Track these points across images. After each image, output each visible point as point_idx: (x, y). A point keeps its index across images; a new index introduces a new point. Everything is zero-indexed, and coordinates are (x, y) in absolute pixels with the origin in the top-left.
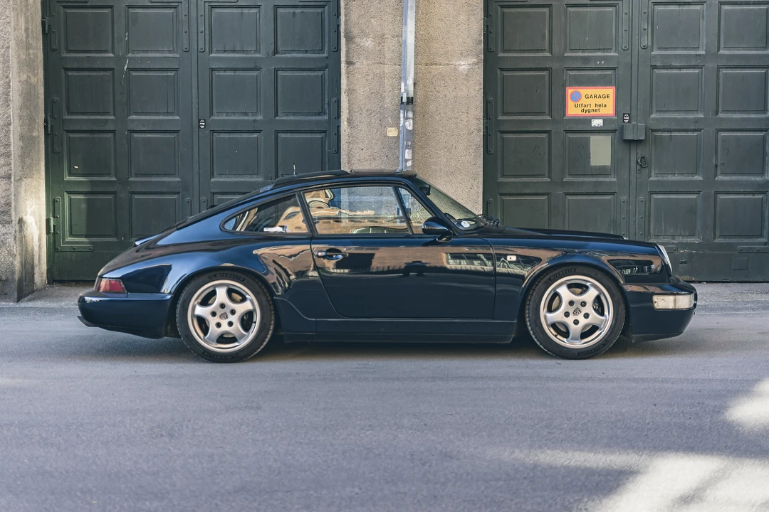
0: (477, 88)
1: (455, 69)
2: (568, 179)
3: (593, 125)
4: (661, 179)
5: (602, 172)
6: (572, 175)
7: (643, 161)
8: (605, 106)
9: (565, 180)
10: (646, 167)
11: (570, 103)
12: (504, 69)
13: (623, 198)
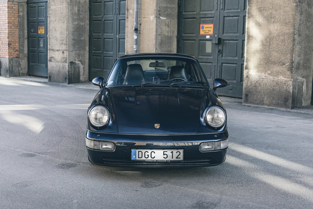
1: (150, 19)
4: (225, 58)
5: (209, 55)
6: (201, 55)
7: (220, 51)
8: (210, 31)
9: (199, 57)
10: (221, 53)
11: (201, 30)
12: (184, 18)
13: (214, 65)
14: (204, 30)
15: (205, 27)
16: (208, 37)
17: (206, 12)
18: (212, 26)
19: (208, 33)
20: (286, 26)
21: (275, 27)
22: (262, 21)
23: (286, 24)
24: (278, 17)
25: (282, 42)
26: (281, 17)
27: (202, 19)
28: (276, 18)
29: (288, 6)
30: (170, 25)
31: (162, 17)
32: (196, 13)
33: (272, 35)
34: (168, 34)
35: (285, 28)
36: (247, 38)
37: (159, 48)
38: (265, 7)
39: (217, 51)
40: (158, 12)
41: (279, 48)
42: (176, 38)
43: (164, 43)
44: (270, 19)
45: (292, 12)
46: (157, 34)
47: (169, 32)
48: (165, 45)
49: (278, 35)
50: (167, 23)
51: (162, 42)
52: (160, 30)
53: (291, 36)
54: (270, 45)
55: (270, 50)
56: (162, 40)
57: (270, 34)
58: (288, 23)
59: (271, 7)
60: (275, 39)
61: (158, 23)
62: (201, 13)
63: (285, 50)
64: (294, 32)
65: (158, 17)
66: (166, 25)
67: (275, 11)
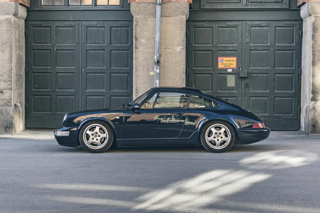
0: (183, 57)
1: (175, 51)
2: (219, 91)
3: (228, 71)
4: (253, 91)
6: (221, 90)
7: (247, 85)
8: (233, 64)
10: (247, 88)
11: (220, 63)
12: (195, 50)
13: (239, 99)
14: (223, 63)
15: (225, 61)
16: (230, 70)
17: (225, 45)
18: (235, 59)
19: (229, 66)
27: (220, 52)
32: (211, 45)
39: (243, 85)
62: (218, 45)
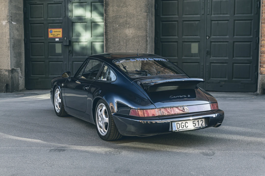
1: (2, 24)
2: (50, 57)
4: (76, 57)
5: (59, 55)
6: (51, 56)
7: (70, 51)
8: (59, 34)
9: (49, 57)
10: (71, 53)
11: (50, 34)
12: (31, 24)
13: (65, 63)
14: (52, 33)
15: (53, 32)
16: (57, 40)
17: (54, 19)
18: (61, 30)
19: (57, 36)
20: (140, 30)
21: (130, 31)
22: (118, 26)
23: (139, 28)
24: (133, 23)
25: (137, 43)
26: (135, 23)
27: (50, 24)
28: (130, 24)
29: (140, 15)
30: (19, 30)
31: (13, 22)
32: (43, 19)
33: (128, 37)
34: (18, 37)
35: (139, 32)
36: (105, 40)
37: (13, 50)
38: (120, 16)
39: (68, 51)
40: (10, 18)
41: (135, 47)
42: (24, 41)
43: (16, 46)
44: (126, 25)
45: (144, 20)
46: (11, 37)
47: (19, 36)
48: (16, 47)
49: (133, 38)
50: (17, 28)
51: (14, 45)
52: (13, 34)
53: (144, 38)
54: (126, 45)
55: (127, 49)
56: (14, 43)
57: (126, 37)
58: (141, 28)
59: (126, 16)
60: (130, 41)
61: (11, 28)
62: (48, 19)
63: (140, 49)
64: (147, 35)
65: (10, 22)
66: (16, 29)
67: (129, 19)
